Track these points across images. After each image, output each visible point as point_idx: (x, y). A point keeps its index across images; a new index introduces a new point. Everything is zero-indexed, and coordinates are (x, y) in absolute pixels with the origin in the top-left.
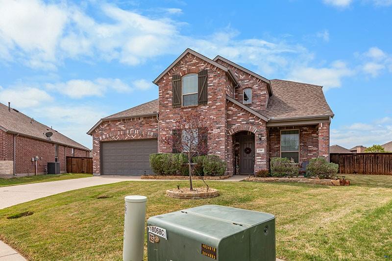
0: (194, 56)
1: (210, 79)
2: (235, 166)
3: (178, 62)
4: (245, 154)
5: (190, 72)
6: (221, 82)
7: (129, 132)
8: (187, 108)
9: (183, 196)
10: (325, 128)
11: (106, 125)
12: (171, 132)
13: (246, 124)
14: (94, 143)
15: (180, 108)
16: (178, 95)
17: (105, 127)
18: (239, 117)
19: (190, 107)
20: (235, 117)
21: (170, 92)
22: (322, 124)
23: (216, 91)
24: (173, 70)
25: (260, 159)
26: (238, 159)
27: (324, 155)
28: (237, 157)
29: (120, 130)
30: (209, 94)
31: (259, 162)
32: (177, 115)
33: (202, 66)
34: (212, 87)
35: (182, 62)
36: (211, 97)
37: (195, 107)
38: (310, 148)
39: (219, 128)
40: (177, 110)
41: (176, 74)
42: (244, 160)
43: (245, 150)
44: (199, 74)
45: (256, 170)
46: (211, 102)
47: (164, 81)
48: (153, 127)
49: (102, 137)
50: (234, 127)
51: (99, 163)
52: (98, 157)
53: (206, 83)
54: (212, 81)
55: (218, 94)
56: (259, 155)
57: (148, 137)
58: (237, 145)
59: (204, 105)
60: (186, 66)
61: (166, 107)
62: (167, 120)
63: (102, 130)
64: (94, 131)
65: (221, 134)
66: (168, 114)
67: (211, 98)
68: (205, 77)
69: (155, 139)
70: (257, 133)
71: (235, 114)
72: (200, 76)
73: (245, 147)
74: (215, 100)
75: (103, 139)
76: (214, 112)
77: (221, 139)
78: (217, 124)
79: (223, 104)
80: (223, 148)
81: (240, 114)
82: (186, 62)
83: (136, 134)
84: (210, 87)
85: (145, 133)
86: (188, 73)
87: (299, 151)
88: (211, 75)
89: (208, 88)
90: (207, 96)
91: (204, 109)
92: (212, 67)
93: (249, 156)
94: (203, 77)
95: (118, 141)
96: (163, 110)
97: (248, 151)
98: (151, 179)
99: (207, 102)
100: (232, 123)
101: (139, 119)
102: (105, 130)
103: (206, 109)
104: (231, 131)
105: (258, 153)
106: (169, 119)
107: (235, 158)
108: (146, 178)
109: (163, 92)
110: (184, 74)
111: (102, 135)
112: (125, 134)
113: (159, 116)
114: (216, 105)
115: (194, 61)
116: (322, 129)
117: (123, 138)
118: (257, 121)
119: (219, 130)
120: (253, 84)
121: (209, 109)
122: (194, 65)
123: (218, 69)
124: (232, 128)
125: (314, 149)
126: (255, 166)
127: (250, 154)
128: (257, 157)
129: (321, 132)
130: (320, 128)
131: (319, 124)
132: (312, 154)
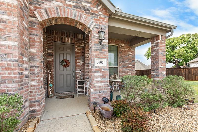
2: (47, 84)
4: (61, 67)
13: (75, 7)
22: (161, 36)
25: (101, 77)
26: (52, 74)
27: (163, 72)
28: (50, 72)
31: (98, 82)
38: (127, 64)
42: (60, 75)
43: (62, 63)
45: (94, 98)
50: (47, 5)
56: (98, 70)
58: (49, 55)
70: (95, 30)
73: (61, 59)
87: (118, 67)
93: (67, 70)
97: (65, 63)
104: (40, 13)
105: (96, 67)
107: (47, 73)
116: (161, 43)
118: (95, 9)
124: (42, 5)
125: (130, 65)
126: (92, 90)
127: (69, 68)
128: (96, 74)
129: (161, 46)
130: (159, 41)
131: (158, 36)
132: (128, 70)
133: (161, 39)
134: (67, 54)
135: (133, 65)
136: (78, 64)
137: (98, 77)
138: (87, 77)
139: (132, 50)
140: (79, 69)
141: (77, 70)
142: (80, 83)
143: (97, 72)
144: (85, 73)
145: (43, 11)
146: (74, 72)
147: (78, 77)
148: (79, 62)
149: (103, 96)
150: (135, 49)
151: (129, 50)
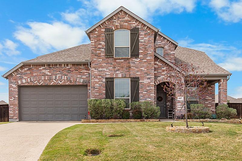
0: (126, 13)
1: (141, 36)
3: (111, 17)
5: (122, 27)
6: (151, 40)
7: (56, 77)
8: (119, 59)
9: (196, 131)
10: (225, 83)
11: (26, 69)
12: (104, 80)
13: (169, 76)
14: (10, 87)
15: (113, 59)
16: (111, 47)
17: (25, 71)
18: (164, 71)
19: (122, 59)
20: (160, 70)
21: (103, 43)
22: (222, 80)
23: (147, 47)
24: (106, 23)
25: (180, 105)
27: (224, 103)
29: (45, 75)
30: (140, 49)
31: (179, 107)
32: (110, 65)
33: (134, 24)
34: (143, 43)
35: (114, 17)
36: (142, 51)
37: (128, 59)
38: (207, 97)
39: (149, 78)
40: (110, 60)
41: (108, 27)
44: (131, 30)
45: (177, 114)
46: (142, 56)
47: (97, 32)
48: (83, 74)
49: (22, 82)
50: (159, 78)
51: (17, 108)
52: (17, 102)
53: (138, 39)
54: (143, 38)
55: (149, 50)
56: (179, 102)
57: (77, 84)
59: (136, 58)
60: (119, 22)
61: (98, 56)
62: (99, 68)
63: (22, 73)
64: (11, 75)
65: (151, 83)
66: (100, 63)
67: (142, 53)
68: (137, 33)
69: (85, 86)
71: (159, 67)
72: (132, 32)
73: (158, 96)
74: (146, 55)
75: (23, 83)
76: (145, 64)
77: (151, 88)
78: (148, 75)
79: (153, 58)
80: (152, 96)
81: (164, 68)
82: (119, 18)
83: (64, 80)
84: (142, 43)
85: (74, 79)
86: (121, 28)
87: (199, 100)
88: (142, 33)
89: (140, 43)
90: (138, 51)
91: (136, 61)
92: (143, 26)
94: (135, 33)
95: (42, 86)
96: (95, 59)
97: (160, 99)
98: (93, 122)
99: (139, 55)
100: (158, 75)
101: (67, 65)
102: (25, 74)
103: (138, 62)
105: (178, 101)
106: (102, 68)
108: (87, 122)
109: (95, 42)
110: (117, 28)
111: (21, 78)
112: (50, 79)
113: (90, 64)
114: (147, 59)
115: (127, 18)
116: (223, 84)
117: (48, 83)
119: (149, 81)
120: (165, 45)
121: (140, 62)
122: (126, 21)
123: (148, 29)
124: (157, 79)
125: (209, 99)
126: (176, 111)
127: (162, 102)
128: (178, 104)
129: (222, 86)
130: (221, 83)
131: (220, 80)
132: (208, 103)
133: (222, 82)
134: (161, 93)
135: (212, 98)
136: (168, 99)
137: (179, 105)
138: (174, 107)
139: (212, 86)
140: (169, 102)
141: (167, 103)
142: (169, 111)
143: (179, 103)
144: (173, 105)
145: (158, 81)
146: (166, 104)
147: (168, 108)
148: (169, 98)
149: (181, 114)
150: (215, 85)
151: (209, 86)
